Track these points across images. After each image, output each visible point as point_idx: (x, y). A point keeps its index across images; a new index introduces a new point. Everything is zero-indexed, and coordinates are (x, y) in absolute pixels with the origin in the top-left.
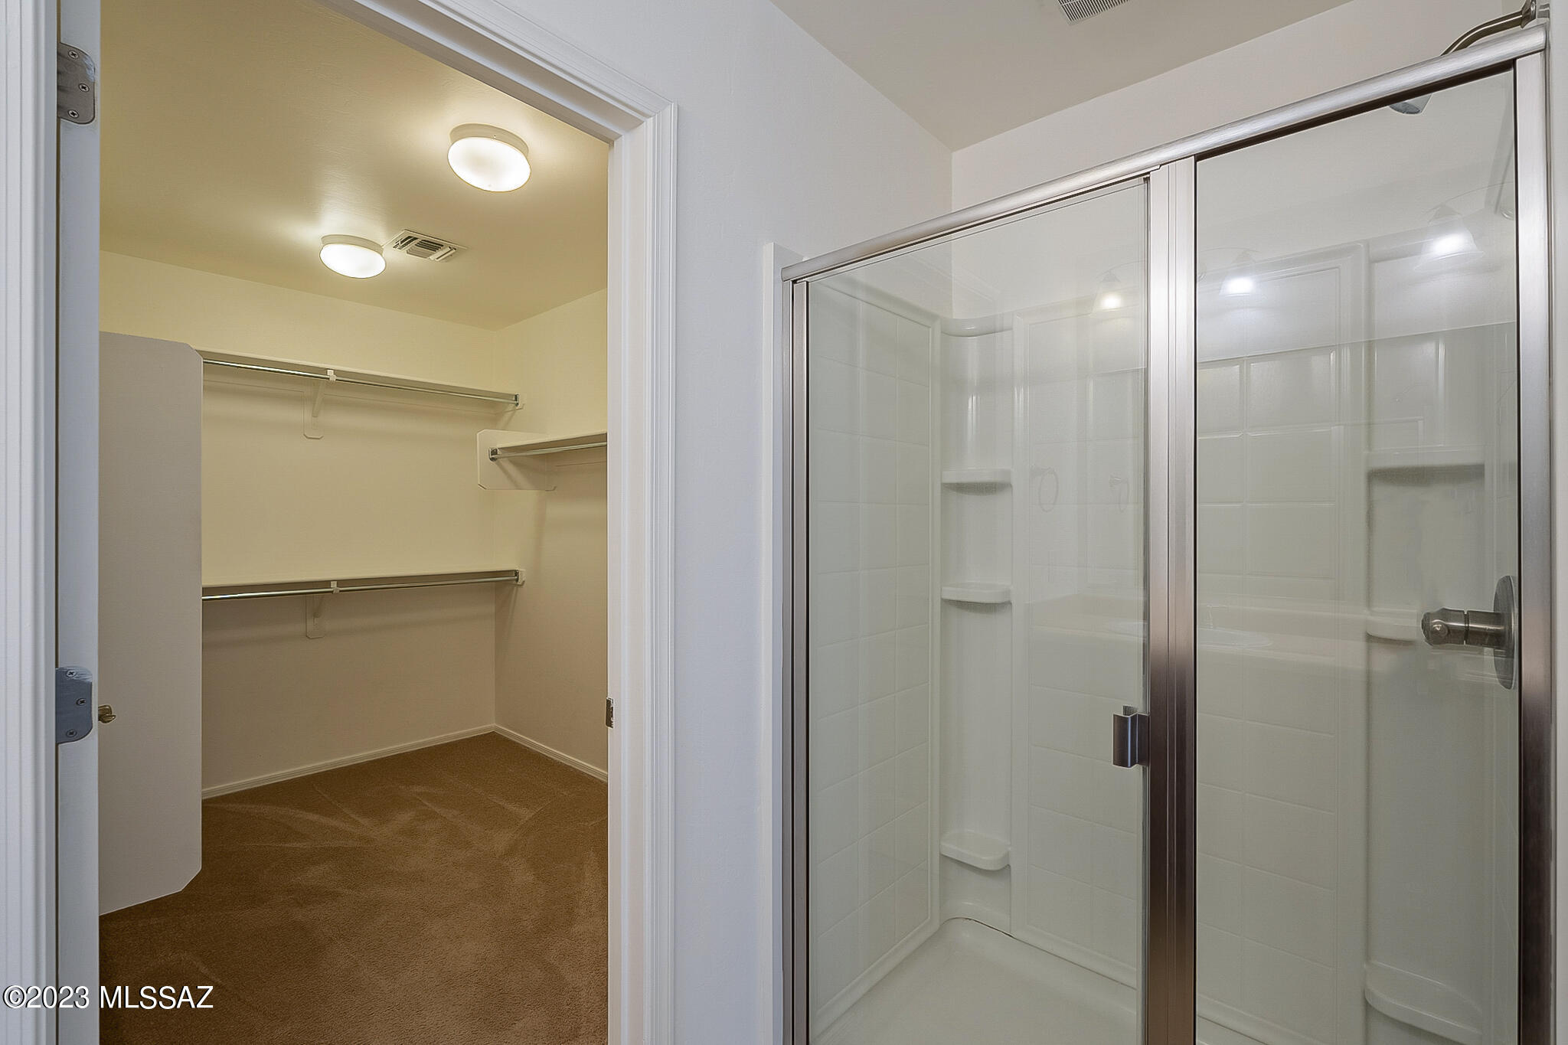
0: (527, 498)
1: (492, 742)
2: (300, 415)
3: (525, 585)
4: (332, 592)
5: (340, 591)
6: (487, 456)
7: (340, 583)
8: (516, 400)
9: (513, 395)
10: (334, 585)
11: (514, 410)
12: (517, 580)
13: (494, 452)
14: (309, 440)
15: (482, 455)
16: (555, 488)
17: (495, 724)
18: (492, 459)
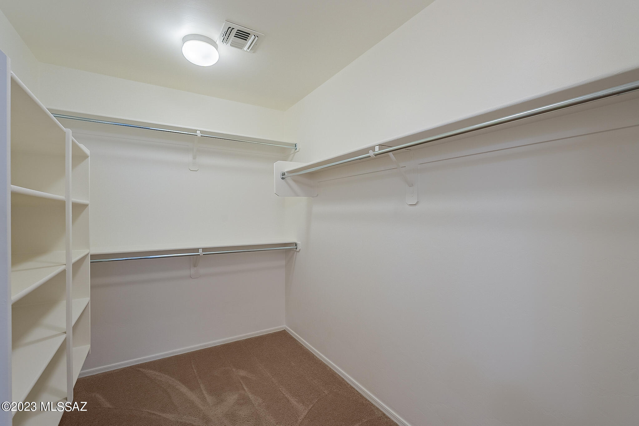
0: (302, 201)
1: (283, 335)
2: (187, 158)
3: (300, 252)
4: (199, 255)
5: (203, 254)
6: (280, 176)
7: (204, 249)
8: (296, 146)
9: (294, 144)
10: (201, 251)
11: (295, 153)
12: (296, 248)
13: (283, 174)
14: (192, 171)
15: (277, 176)
16: (318, 195)
17: (286, 326)
18: (283, 178)
